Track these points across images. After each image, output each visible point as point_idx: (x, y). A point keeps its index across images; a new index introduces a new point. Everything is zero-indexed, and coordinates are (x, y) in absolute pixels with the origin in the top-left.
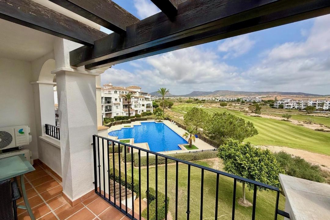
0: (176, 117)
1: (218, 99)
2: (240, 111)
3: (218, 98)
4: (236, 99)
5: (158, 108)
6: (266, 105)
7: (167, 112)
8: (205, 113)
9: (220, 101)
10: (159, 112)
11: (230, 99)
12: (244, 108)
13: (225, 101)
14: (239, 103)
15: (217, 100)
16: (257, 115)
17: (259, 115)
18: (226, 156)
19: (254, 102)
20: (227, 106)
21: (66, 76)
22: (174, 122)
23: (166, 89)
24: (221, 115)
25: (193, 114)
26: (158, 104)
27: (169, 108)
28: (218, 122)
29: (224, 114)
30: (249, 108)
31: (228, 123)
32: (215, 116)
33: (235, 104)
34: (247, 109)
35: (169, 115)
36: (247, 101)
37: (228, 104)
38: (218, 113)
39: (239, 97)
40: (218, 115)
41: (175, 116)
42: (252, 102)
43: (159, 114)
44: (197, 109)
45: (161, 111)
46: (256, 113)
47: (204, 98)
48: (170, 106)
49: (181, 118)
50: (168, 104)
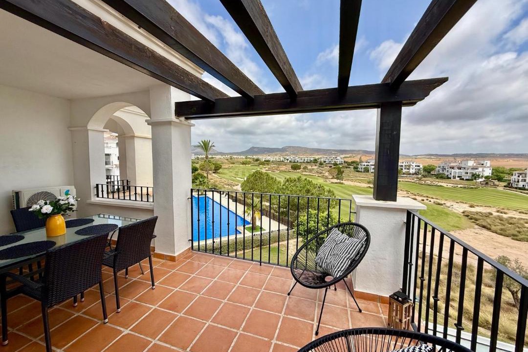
0: (227, 186)
1: (288, 160)
2: (318, 176)
3: (287, 158)
4: (312, 159)
5: (196, 172)
6: (349, 168)
7: (212, 179)
8: (272, 178)
9: (290, 162)
10: (201, 179)
11: (304, 160)
12: (323, 172)
13: (298, 162)
14: (316, 165)
15: (286, 161)
16: (339, 181)
17: (341, 182)
18: (305, 231)
19: (335, 164)
20: (301, 170)
21: (172, 127)
22: (225, 193)
23: (209, 141)
24: (295, 181)
25: (255, 181)
26: (198, 166)
27: (214, 173)
28: (291, 191)
29: (298, 179)
30: (329, 171)
31: (304, 191)
32: (287, 183)
33: (312, 166)
34: (327, 174)
35: (217, 183)
36: (326, 162)
37: (302, 167)
38: (290, 178)
39: (317, 157)
40: (291, 181)
41: (225, 186)
42: (333, 164)
43: (200, 181)
44: (261, 173)
45: (202, 177)
46: (338, 178)
47: (268, 158)
48: (217, 169)
49: (235, 188)
50: (213, 167)
